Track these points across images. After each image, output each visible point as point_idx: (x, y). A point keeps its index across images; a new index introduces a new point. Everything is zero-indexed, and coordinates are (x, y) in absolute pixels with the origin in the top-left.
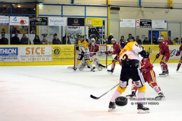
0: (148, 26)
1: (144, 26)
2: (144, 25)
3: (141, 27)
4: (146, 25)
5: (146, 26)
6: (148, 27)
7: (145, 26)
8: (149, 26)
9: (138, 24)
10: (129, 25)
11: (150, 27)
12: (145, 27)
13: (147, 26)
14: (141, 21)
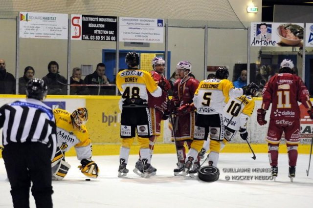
0: (108, 35)
1: (96, 35)
2: (96, 32)
3: (87, 37)
4: (100, 32)
5: (100, 35)
6: (108, 38)
7: (98, 35)
8: (111, 36)
9: (78, 28)
10: (48, 31)
11: (113, 38)
12: (98, 38)
13: (103, 35)
14: (86, 19)
